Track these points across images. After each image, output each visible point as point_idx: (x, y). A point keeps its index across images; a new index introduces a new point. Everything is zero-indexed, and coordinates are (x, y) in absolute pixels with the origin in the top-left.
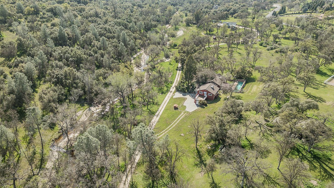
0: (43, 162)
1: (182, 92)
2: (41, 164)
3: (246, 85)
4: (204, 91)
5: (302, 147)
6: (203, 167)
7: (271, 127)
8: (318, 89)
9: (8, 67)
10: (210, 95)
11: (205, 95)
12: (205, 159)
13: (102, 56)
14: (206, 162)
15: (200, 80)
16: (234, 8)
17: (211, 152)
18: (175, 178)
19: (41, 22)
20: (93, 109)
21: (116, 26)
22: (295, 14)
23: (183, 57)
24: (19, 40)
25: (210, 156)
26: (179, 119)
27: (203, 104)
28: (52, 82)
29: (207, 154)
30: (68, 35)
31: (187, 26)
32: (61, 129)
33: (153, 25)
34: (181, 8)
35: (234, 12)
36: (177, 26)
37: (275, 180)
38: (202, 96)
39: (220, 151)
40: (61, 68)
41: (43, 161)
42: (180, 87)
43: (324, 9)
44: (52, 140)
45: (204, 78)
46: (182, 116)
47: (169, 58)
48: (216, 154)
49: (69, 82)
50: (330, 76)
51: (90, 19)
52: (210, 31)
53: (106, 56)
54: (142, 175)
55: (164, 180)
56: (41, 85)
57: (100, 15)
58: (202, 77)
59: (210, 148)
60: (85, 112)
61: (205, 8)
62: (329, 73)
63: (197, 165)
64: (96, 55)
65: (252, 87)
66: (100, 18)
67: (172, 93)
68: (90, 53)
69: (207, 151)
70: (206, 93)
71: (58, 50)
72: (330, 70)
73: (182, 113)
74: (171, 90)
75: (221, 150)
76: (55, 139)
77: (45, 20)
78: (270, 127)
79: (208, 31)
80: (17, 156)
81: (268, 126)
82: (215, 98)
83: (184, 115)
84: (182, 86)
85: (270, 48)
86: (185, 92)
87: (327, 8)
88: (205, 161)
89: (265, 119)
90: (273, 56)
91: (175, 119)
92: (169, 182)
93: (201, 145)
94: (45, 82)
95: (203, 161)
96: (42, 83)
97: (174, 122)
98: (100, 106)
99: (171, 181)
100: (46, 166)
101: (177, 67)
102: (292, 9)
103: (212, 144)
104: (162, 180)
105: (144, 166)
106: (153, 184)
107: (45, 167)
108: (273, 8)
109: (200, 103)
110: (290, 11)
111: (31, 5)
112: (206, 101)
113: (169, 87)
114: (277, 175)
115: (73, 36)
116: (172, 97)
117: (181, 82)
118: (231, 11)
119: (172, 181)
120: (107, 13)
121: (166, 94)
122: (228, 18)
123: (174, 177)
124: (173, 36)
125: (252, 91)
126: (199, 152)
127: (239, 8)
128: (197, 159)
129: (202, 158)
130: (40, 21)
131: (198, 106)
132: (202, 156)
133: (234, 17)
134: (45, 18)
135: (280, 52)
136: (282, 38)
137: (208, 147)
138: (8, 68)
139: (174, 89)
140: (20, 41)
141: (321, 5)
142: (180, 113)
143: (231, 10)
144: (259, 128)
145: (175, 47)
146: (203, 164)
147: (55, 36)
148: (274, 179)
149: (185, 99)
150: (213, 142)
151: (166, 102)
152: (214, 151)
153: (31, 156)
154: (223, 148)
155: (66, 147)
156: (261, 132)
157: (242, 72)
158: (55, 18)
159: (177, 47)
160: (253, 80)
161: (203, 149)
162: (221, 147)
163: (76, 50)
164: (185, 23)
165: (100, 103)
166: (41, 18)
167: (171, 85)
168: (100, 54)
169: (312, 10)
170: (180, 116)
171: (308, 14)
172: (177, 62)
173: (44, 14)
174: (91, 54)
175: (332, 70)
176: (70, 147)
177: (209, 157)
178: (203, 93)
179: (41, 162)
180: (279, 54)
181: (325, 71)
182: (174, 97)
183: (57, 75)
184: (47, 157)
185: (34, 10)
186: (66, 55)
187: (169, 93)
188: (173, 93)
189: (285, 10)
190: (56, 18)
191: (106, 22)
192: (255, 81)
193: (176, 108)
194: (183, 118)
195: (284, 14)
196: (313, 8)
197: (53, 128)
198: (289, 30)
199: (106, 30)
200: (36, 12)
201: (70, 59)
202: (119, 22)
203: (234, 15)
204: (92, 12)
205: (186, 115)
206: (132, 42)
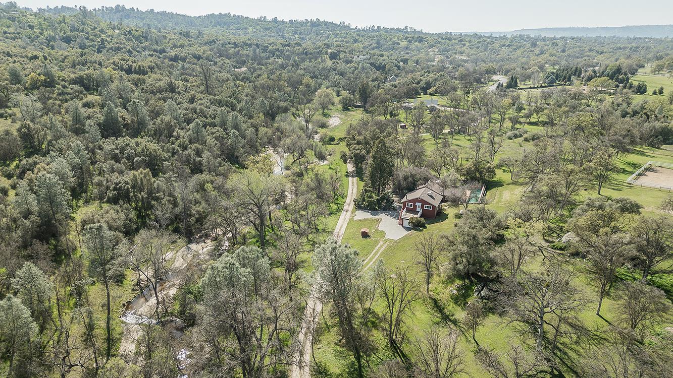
0: (113, 345)
1: (368, 210)
2: (109, 349)
3: (486, 193)
4: (415, 201)
5: (630, 277)
6: (452, 326)
7: (561, 249)
8: (621, 190)
9: (5, 177)
10: (428, 207)
11: (418, 209)
12: (451, 312)
13: (199, 153)
14: (456, 317)
15: (404, 184)
16: (426, 80)
17: (460, 300)
18: (401, 348)
19: (61, 100)
20: (193, 246)
21: (213, 107)
22: (534, 88)
23: (358, 151)
24: (25, 127)
25: (459, 305)
26: (377, 252)
27: (418, 226)
28: (106, 198)
29: (452, 304)
30: (124, 119)
31: (344, 111)
32: (137, 285)
33: (282, 107)
34: (326, 83)
35: (427, 85)
36: (326, 111)
37: (598, 334)
38: (413, 211)
39: (478, 295)
40: (121, 173)
41: (111, 341)
42: (364, 200)
43: (585, 78)
44: (123, 304)
45: (410, 179)
46: (381, 247)
47: (326, 160)
48: (470, 301)
49: (142, 196)
50: (632, 173)
51: (159, 95)
52: (392, 115)
53: (206, 154)
54: (331, 350)
55: (380, 355)
56: (80, 207)
57: (179, 90)
58: (406, 178)
59: (455, 292)
60: (179, 253)
61: (373, 81)
62: (629, 169)
63: (438, 323)
64: (186, 152)
65: (501, 194)
66: (179, 93)
67: (349, 213)
68: (174, 149)
69: (452, 299)
70: (420, 204)
71: (109, 145)
72: (629, 164)
73: (380, 242)
74: (346, 207)
75: (480, 292)
76: (127, 303)
77: (68, 97)
78: (559, 250)
79: (388, 116)
80: (54, 334)
81: (555, 249)
82: (437, 214)
83: (386, 245)
84: (368, 197)
85: (513, 135)
86: (375, 210)
87: (588, 77)
88: (452, 316)
89: (544, 239)
90: (521, 146)
91: (368, 253)
92: (391, 356)
93: (436, 289)
94: (87, 202)
95: (447, 317)
96: (81, 202)
97: (369, 258)
98: (209, 241)
99: (394, 355)
100: (119, 351)
101: (347, 172)
102: (527, 82)
103: (458, 284)
104: (375, 354)
105: (332, 334)
106: (359, 362)
107: (119, 353)
108: (492, 81)
109: (412, 222)
110: (524, 84)
111: (38, 71)
112: (422, 219)
113: (340, 204)
114: (600, 325)
115: (132, 121)
116: (351, 220)
117: (365, 190)
118: (422, 84)
119: (396, 355)
120: (189, 88)
121: (338, 214)
122: (419, 96)
123: (399, 348)
124: (323, 126)
125: (503, 200)
126: (435, 302)
127: (435, 80)
128: (435, 314)
129: (444, 311)
130: (59, 100)
131: (407, 229)
132: (444, 308)
133: (430, 94)
134: (68, 94)
135: (533, 139)
136: (526, 123)
137: (451, 291)
138: (6, 179)
139: (350, 206)
140: (28, 129)
141: (577, 73)
142: (377, 242)
143: (422, 82)
144: (540, 253)
145: (332, 143)
146: (450, 320)
147: (96, 121)
148: (595, 333)
149: (379, 221)
150: (458, 282)
151: (341, 227)
152: (466, 296)
153: (85, 334)
154: (482, 290)
155: (156, 314)
156: (546, 259)
157: (477, 170)
158: (88, 96)
159: (335, 142)
160: (499, 184)
161: (444, 296)
162: (478, 289)
163: (146, 143)
164: (340, 106)
165: (207, 236)
166: (59, 94)
167: (344, 200)
168: (194, 150)
169: (563, 81)
170: (377, 247)
171: (558, 87)
172: (345, 162)
173: (64, 87)
174: (175, 151)
175: (632, 164)
176: (164, 314)
177: (459, 309)
178: (414, 204)
179: (109, 343)
180: (532, 142)
181: (620, 166)
182: (355, 218)
183: (117, 184)
184: (118, 336)
185: (45, 79)
186: (127, 151)
187: (343, 213)
188: (352, 213)
189: (516, 83)
190: (90, 94)
191: (192, 100)
192: (502, 185)
193: (365, 235)
194: (386, 251)
195: (516, 89)
196: (565, 78)
197: (122, 282)
198: (535, 108)
199: (195, 112)
200: (50, 83)
201: (136, 159)
202: (219, 100)
203: (429, 91)
204: (161, 84)
205: (388, 245)
206: (250, 132)
